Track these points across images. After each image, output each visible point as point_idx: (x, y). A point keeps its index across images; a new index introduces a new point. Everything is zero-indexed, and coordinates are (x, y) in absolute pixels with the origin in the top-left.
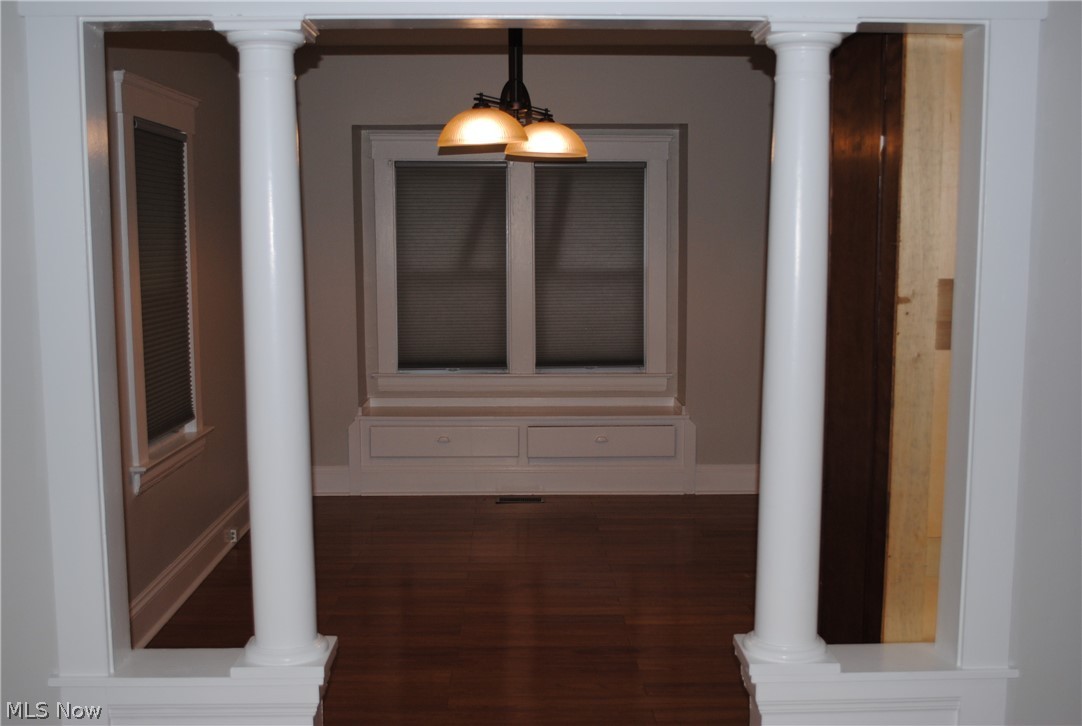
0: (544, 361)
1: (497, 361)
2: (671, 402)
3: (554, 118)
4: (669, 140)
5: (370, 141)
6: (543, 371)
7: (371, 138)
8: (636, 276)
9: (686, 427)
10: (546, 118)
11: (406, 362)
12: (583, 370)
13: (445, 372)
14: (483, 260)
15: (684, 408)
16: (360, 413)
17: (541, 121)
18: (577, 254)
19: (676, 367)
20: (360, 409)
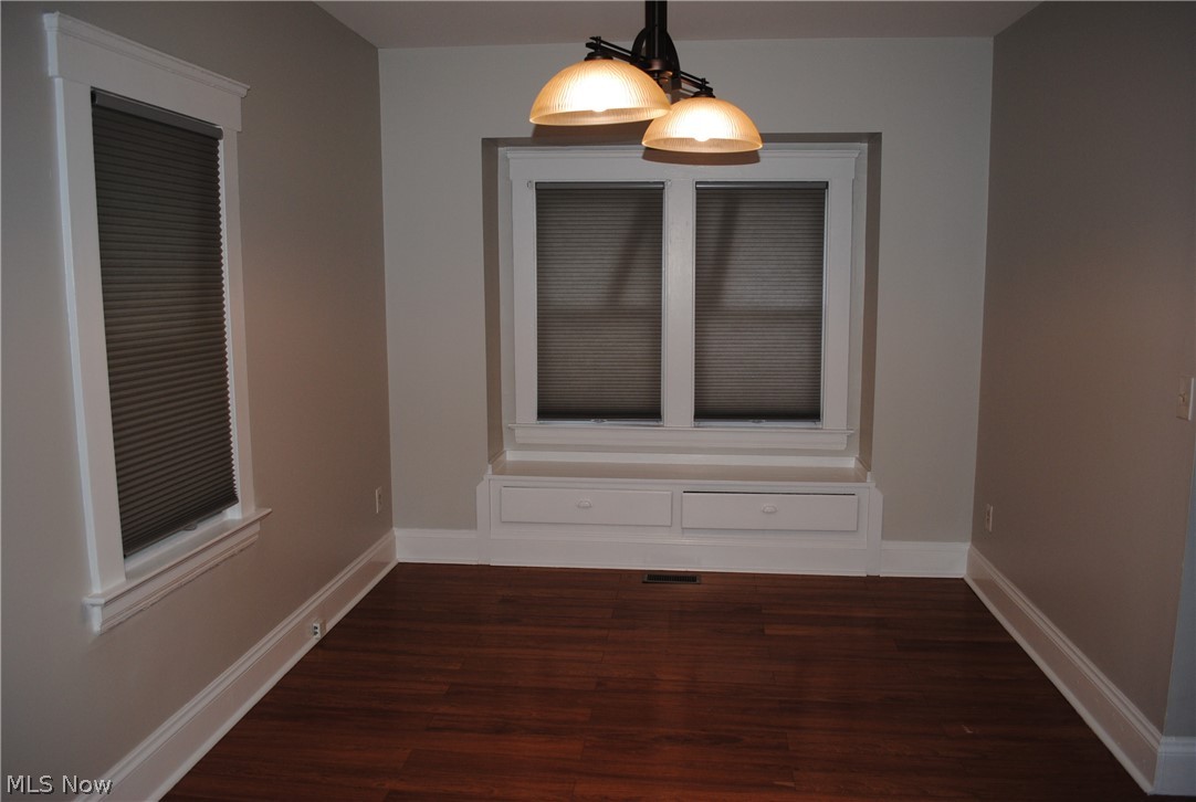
0: (704, 413)
1: (650, 412)
2: (851, 463)
3: (714, 93)
4: (857, 155)
5: (508, 160)
6: (702, 424)
7: (509, 155)
8: (813, 317)
9: (870, 495)
10: (704, 91)
11: (547, 412)
12: (750, 424)
13: (590, 424)
14: (635, 296)
15: (869, 473)
16: (490, 471)
17: (696, 95)
18: (745, 288)
19: (858, 423)
20: (490, 466)
